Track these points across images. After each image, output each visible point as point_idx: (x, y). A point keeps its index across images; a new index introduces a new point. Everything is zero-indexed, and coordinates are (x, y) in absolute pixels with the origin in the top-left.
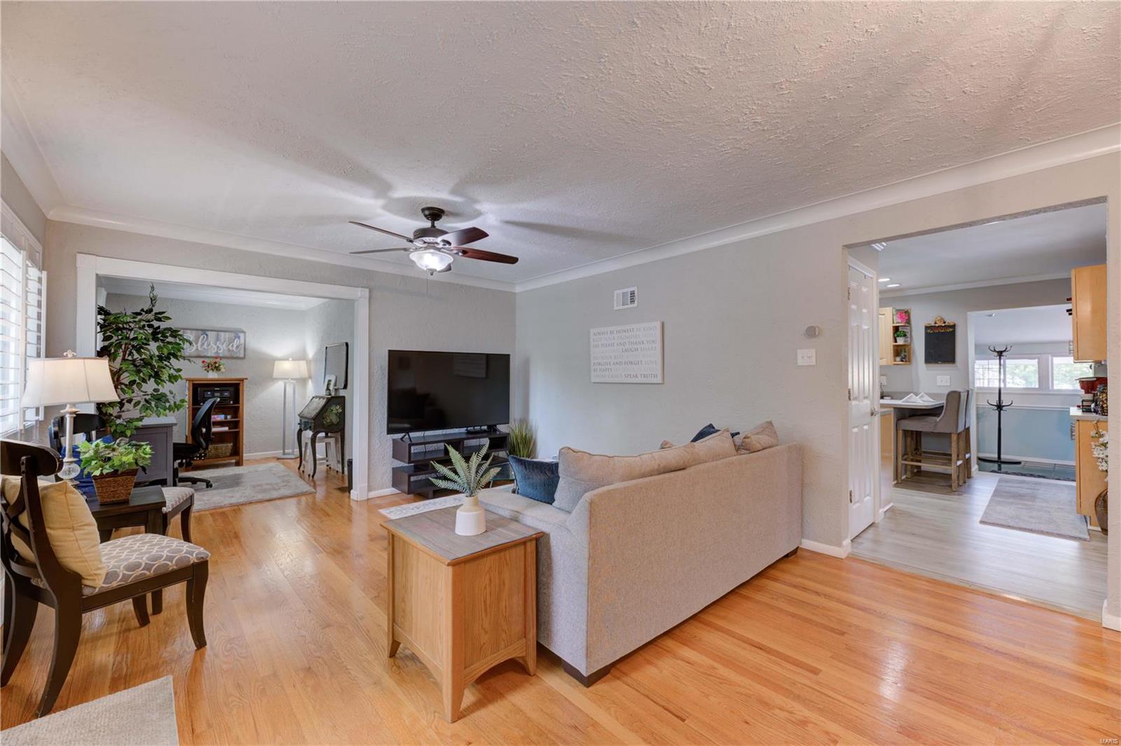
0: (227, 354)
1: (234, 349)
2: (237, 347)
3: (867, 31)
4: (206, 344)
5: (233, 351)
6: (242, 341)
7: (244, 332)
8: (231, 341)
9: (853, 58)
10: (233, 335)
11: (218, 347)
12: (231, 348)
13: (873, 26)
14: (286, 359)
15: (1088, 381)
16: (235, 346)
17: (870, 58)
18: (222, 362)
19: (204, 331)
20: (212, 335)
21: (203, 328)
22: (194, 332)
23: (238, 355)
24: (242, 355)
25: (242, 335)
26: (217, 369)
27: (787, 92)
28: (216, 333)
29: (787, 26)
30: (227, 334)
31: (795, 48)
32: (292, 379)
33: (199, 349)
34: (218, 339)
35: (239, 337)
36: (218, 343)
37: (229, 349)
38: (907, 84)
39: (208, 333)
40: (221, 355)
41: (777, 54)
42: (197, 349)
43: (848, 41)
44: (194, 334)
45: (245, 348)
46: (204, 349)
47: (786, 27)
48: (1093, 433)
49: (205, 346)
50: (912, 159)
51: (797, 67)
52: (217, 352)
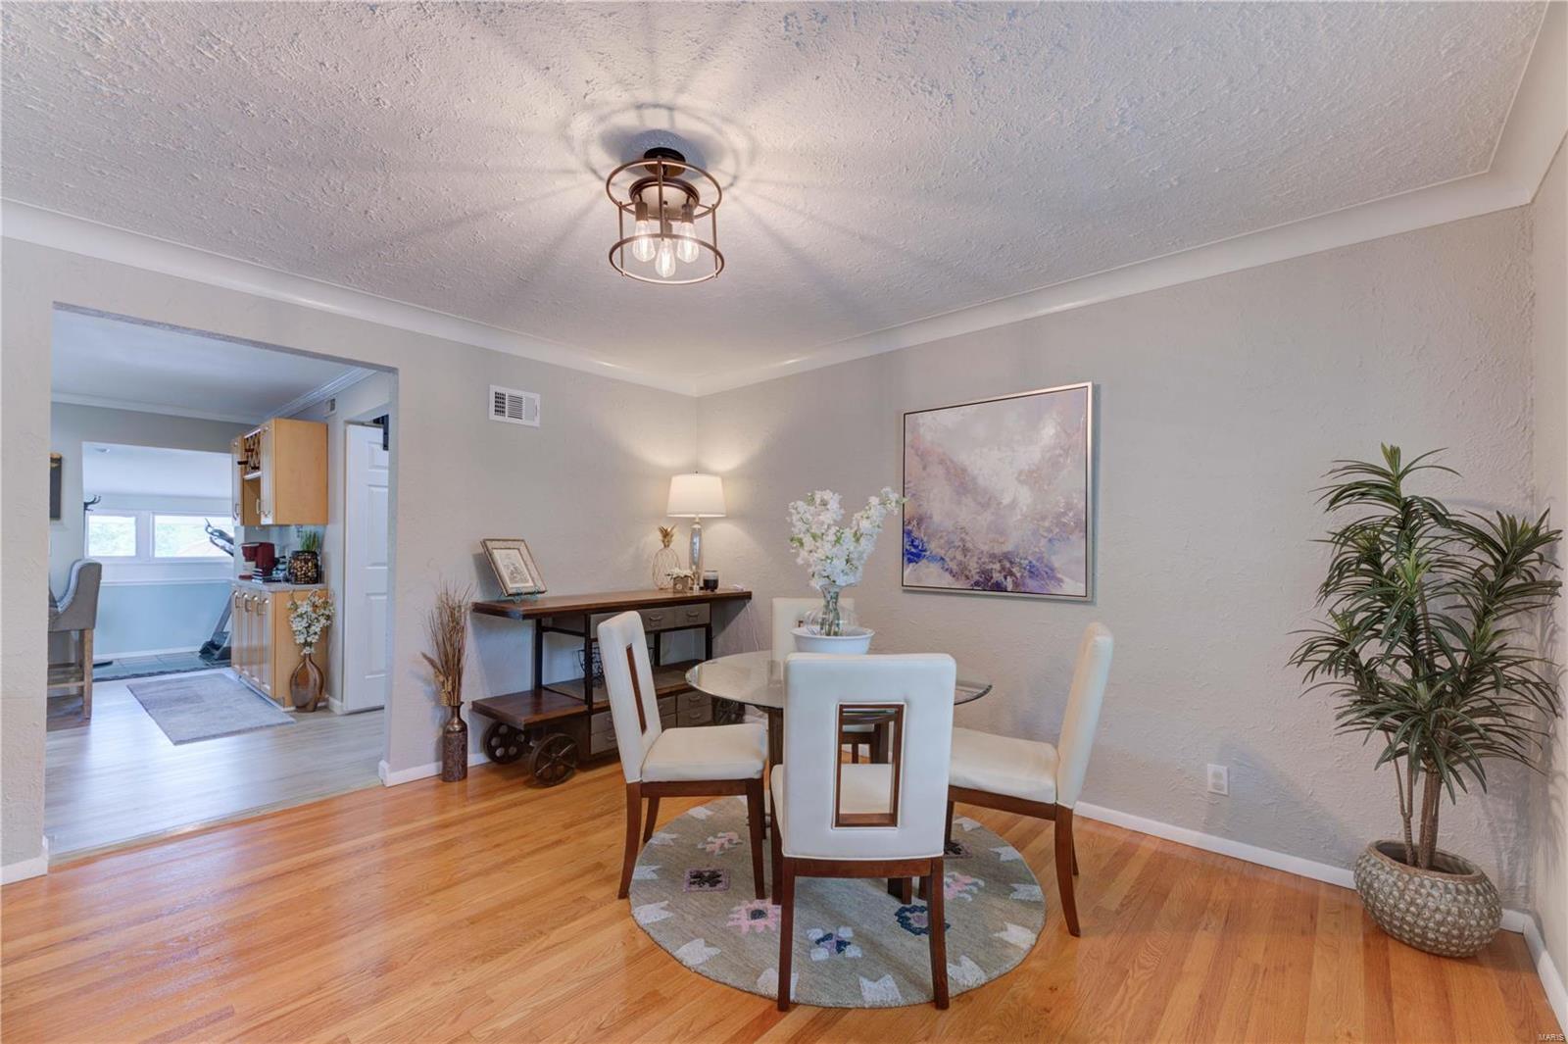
3: (378, 100)
9: (332, 105)
13: (387, 102)
15: (251, 548)
17: (344, 120)
27: (211, 56)
29: (324, 12)
31: (296, 34)
38: (337, 167)
41: (267, 15)
43: (352, 88)
47: (321, 10)
48: (289, 605)
50: (234, 231)
51: (269, 51)
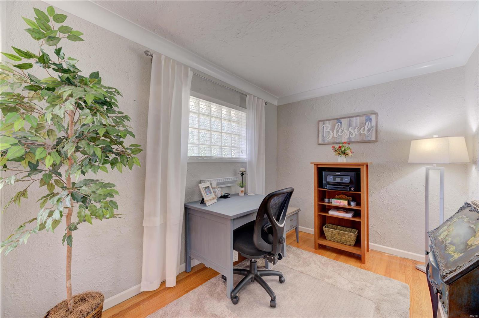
0: (359, 139)
1: (365, 132)
2: (369, 130)
4: (340, 131)
5: (364, 135)
6: (374, 123)
7: (376, 114)
8: (362, 125)
10: (364, 118)
11: (350, 133)
12: (362, 132)
14: (429, 137)
16: (366, 129)
18: (351, 146)
19: (339, 120)
20: (345, 122)
21: (338, 117)
22: (331, 121)
23: (369, 138)
24: (374, 138)
25: (373, 117)
26: (344, 153)
28: (349, 119)
30: (358, 118)
32: (438, 164)
33: (335, 136)
34: (350, 125)
35: (370, 120)
36: (350, 129)
37: (360, 134)
39: (342, 120)
40: (353, 140)
42: (333, 137)
44: (331, 123)
45: (376, 130)
46: (339, 135)
49: (339, 133)
52: (349, 138)
